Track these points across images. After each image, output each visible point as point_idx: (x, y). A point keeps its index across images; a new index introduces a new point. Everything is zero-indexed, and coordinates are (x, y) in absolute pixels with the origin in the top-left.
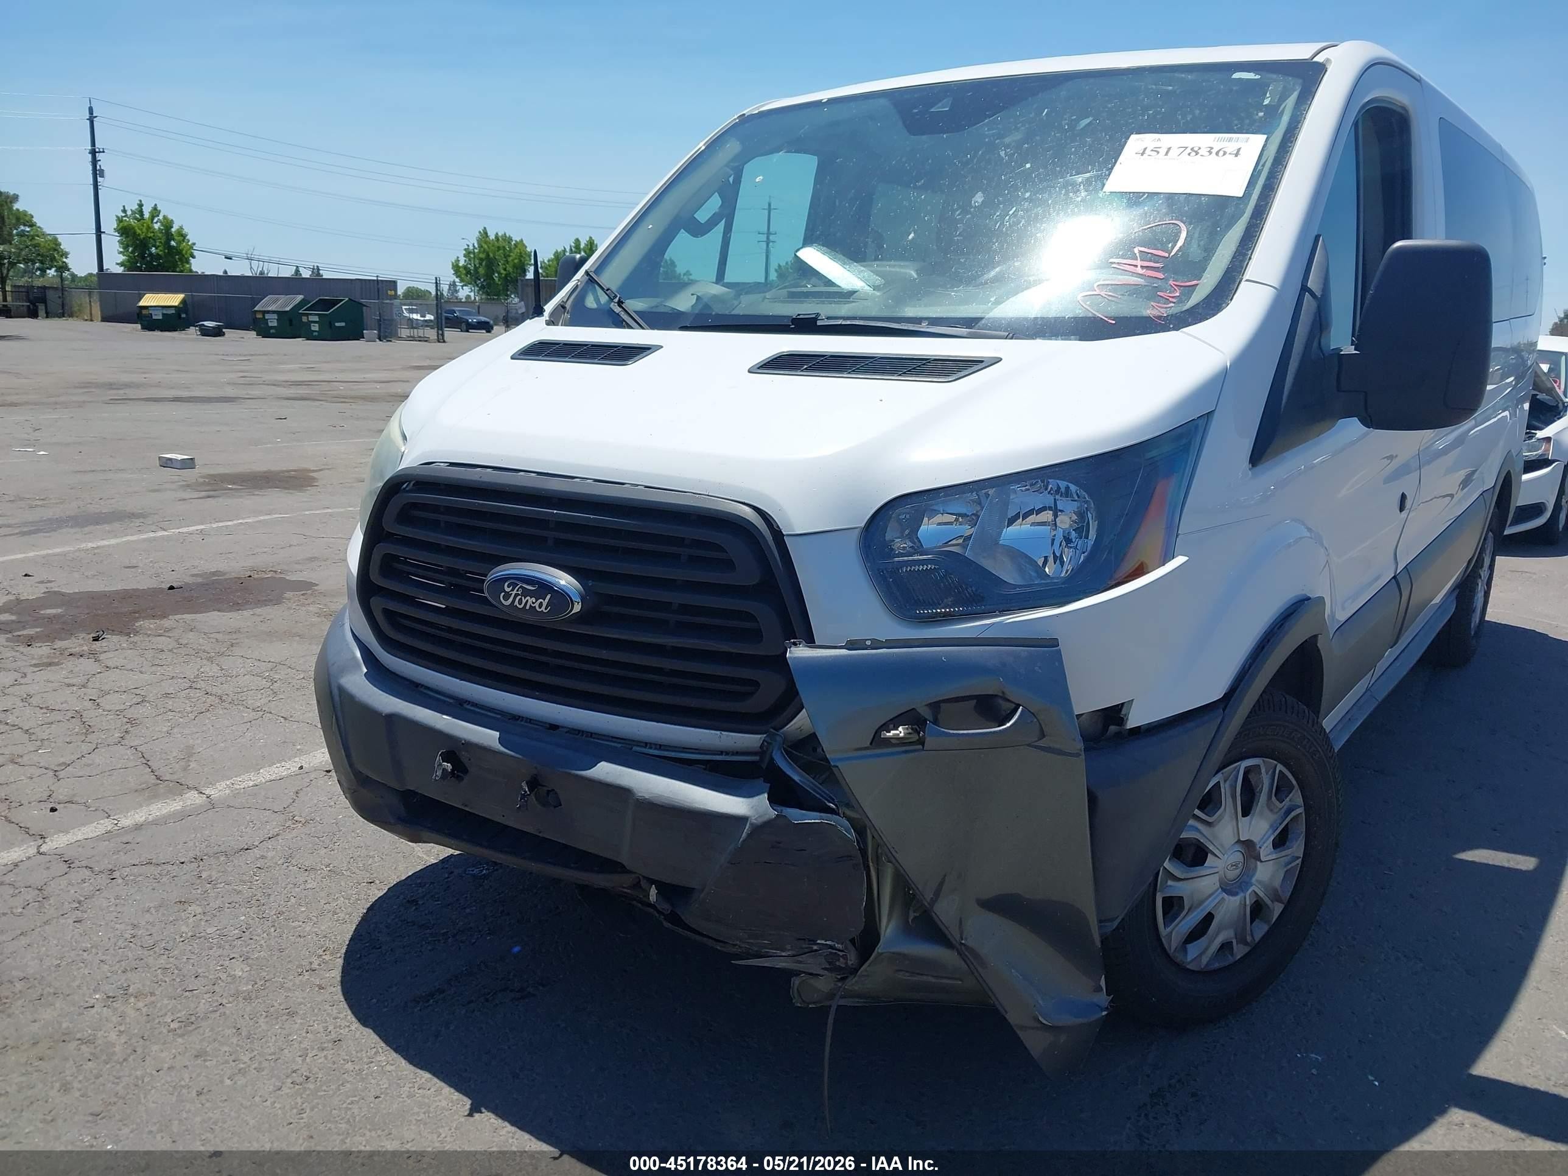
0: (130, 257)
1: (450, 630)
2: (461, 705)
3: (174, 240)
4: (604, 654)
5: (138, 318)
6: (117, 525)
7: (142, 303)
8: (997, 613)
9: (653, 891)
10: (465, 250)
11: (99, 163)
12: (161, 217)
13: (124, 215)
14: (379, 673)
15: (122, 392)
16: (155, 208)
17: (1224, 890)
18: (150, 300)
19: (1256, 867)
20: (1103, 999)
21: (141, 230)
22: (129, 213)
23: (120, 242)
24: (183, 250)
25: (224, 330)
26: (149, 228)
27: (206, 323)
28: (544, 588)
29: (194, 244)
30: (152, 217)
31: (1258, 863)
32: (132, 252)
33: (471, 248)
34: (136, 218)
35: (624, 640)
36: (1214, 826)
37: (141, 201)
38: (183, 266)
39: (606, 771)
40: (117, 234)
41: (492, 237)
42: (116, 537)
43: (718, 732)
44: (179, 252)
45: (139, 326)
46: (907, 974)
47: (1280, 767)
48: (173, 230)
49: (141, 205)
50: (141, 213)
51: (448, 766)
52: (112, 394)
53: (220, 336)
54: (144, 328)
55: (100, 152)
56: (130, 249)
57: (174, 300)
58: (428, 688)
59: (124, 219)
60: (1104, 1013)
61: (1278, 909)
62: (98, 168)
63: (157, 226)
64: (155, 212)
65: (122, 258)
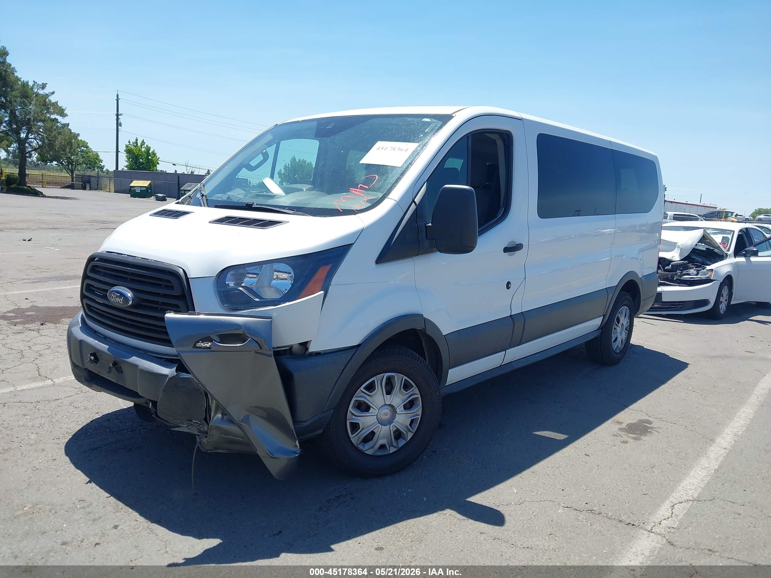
0: (130, 163)
1: (103, 311)
2: (106, 338)
3: (150, 156)
4: (139, 319)
5: (129, 191)
6: (73, 281)
7: (132, 185)
8: (254, 307)
9: (151, 404)
10: (284, 166)
11: (120, 120)
12: (145, 145)
13: (129, 144)
14: (86, 328)
15: (106, 225)
16: (143, 141)
17: (379, 423)
18: (136, 183)
19: (396, 416)
20: (298, 449)
21: (136, 151)
22: (131, 143)
23: (127, 156)
24: (154, 161)
25: (167, 198)
26: (139, 150)
27: (158, 195)
28: (122, 295)
29: (159, 158)
30: (142, 146)
31: (397, 414)
32: (132, 161)
33: (287, 165)
34: (134, 146)
35: (144, 314)
36: (373, 397)
37: (137, 138)
38: (153, 168)
39: (134, 360)
40: (125, 152)
41: (297, 160)
42: (70, 285)
43: (171, 348)
44: (152, 162)
45: (129, 195)
46: (223, 435)
47: (405, 378)
48: (150, 151)
49: (137, 140)
50: (137, 143)
51: (92, 358)
52: (103, 226)
53: (164, 201)
54: (132, 196)
55: (120, 115)
56: (131, 160)
57: (145, 183)
58: (99, 333)
59: (129, 146)
60: (297, 455)
61: (410, 436)
62: (119, 122)
63: (143, 149)
64: (143, 143)
65: (126, 164)
